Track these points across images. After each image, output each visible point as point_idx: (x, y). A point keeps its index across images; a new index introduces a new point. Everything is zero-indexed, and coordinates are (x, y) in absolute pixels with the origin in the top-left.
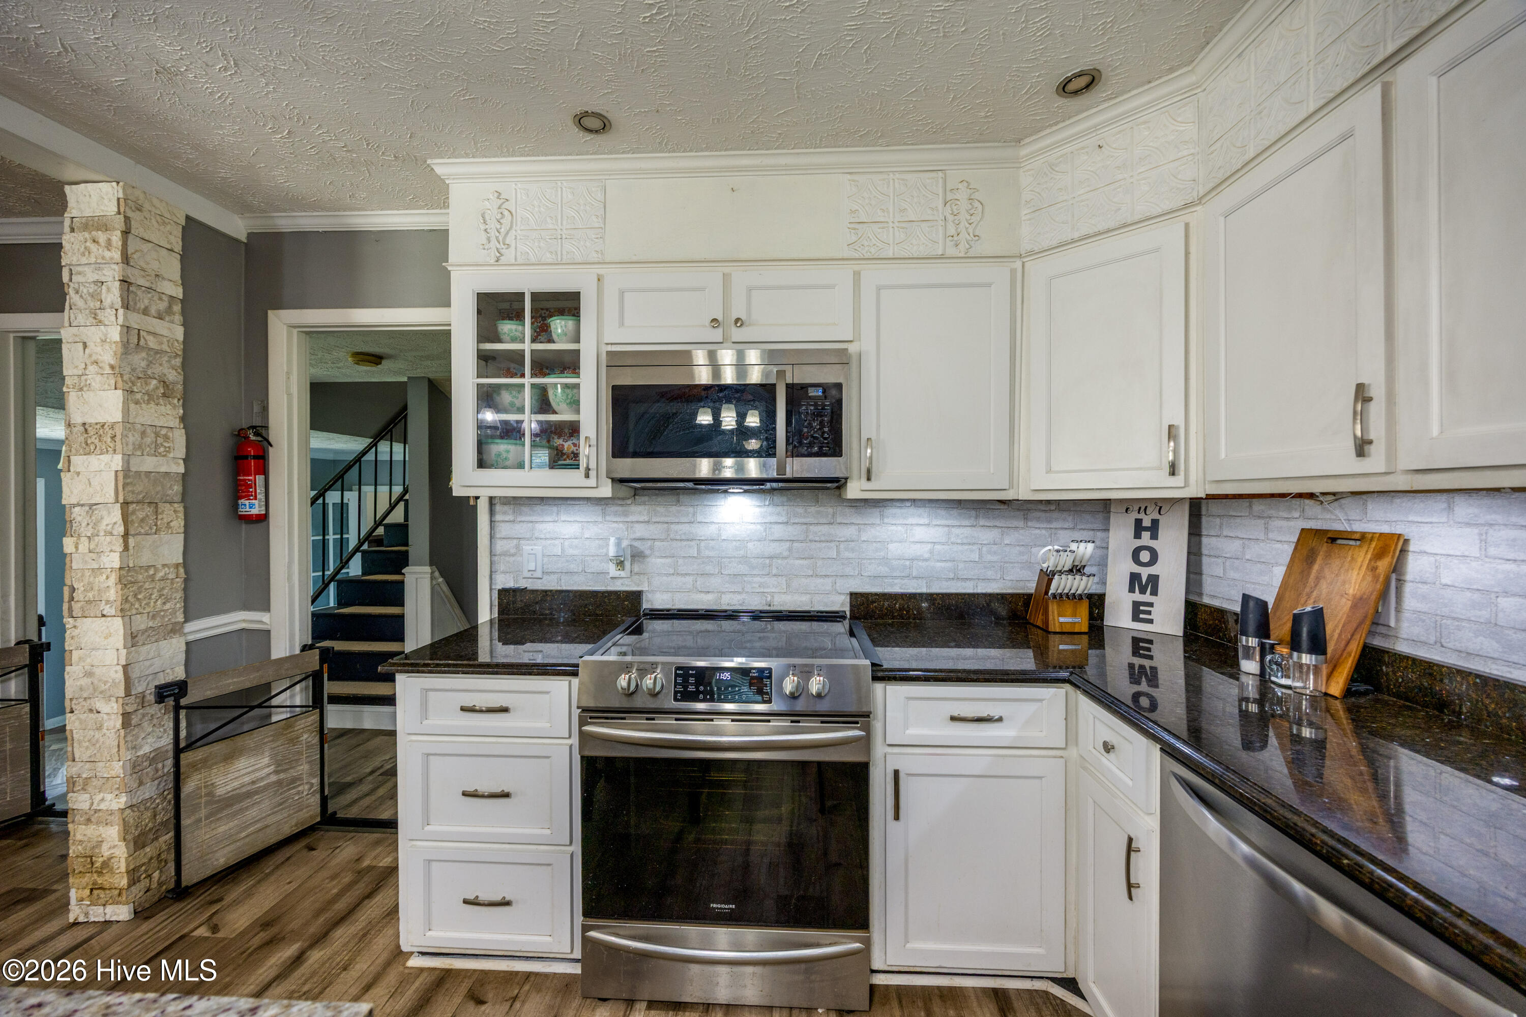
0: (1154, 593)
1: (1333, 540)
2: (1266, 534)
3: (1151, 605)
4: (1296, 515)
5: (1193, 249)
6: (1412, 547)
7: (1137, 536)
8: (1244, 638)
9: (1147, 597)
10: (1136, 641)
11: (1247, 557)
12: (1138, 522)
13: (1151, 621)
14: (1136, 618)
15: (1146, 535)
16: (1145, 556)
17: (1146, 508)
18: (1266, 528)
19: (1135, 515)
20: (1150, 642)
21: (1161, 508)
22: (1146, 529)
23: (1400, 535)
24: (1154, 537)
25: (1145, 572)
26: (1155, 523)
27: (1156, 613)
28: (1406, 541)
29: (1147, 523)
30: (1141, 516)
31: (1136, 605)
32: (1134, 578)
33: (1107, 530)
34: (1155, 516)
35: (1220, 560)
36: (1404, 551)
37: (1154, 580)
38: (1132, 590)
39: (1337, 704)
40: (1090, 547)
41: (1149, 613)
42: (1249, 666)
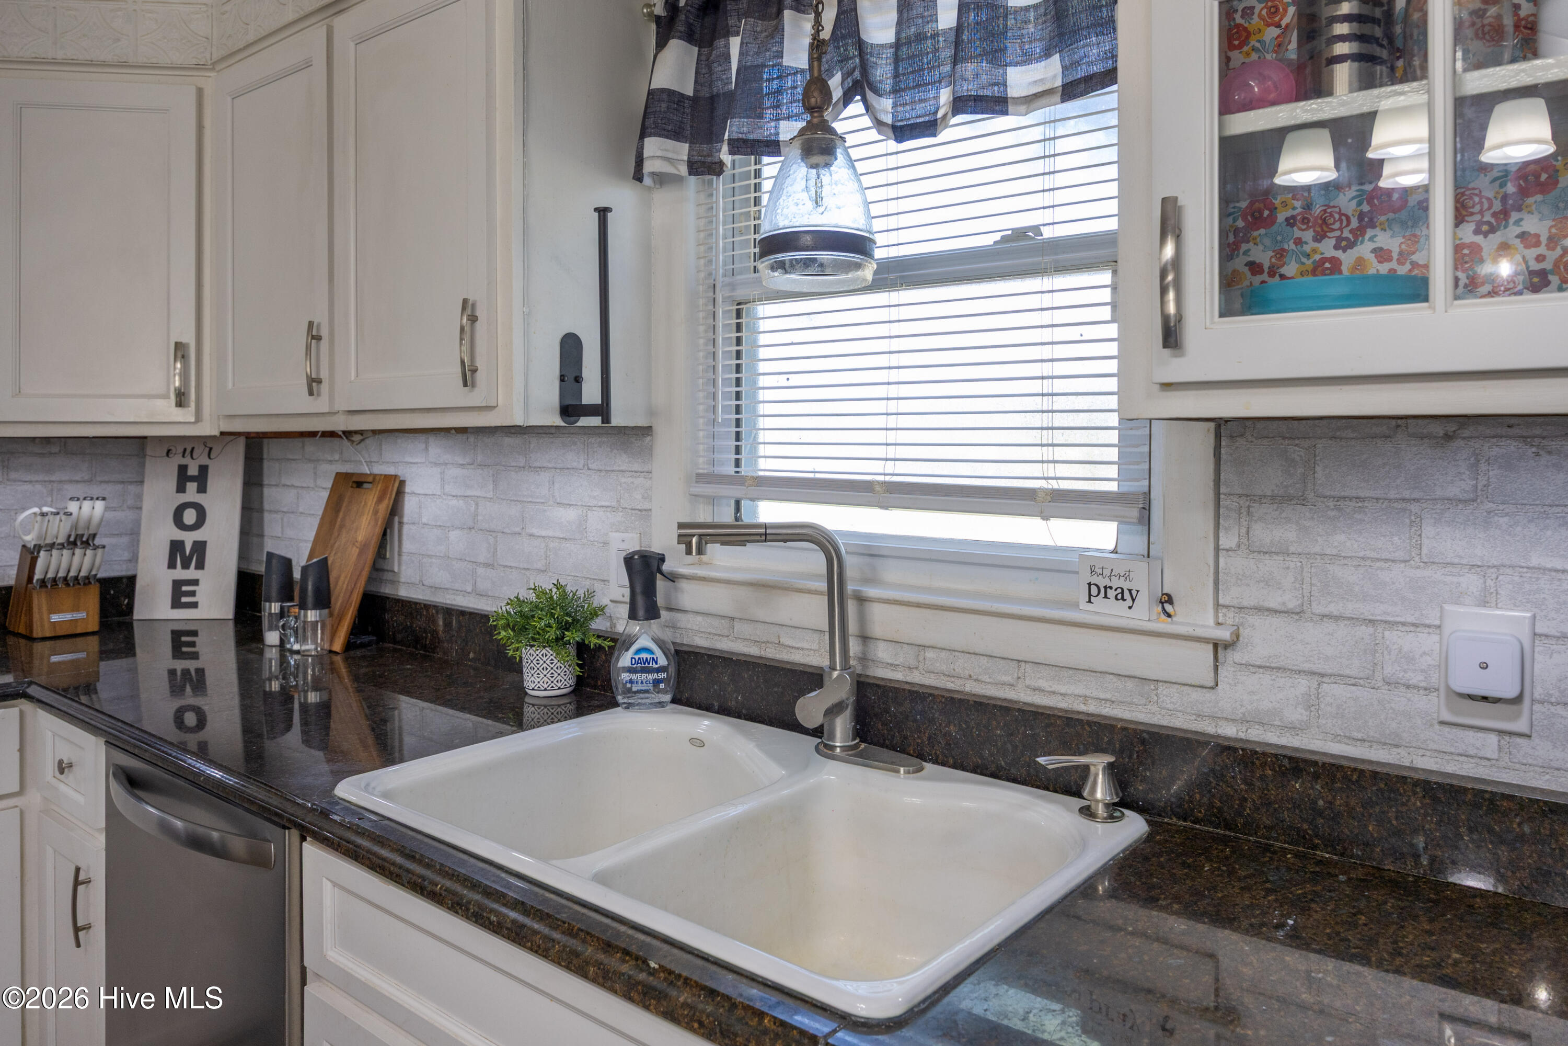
0: (200, 566)
1: (359, 484)
2: (315, 481)
3: (195, 582)
4: (337, 457)
6: (408, 489)
7: (181, 489)
8: (267, 604)
9: (191, 573)
10: (176, 635)
11: (301, 510)
12: (183, 469)
13: (194, 605)
14: (176, 604)
15: (192, 487)
16: (190, 517)
17: (193, 449)
18: (315, 473)
19: (178, 460)
20: (194, 633)
21: (211, 449)
22: (192, 479)
23: (396, 476)
24: (202, 489)
25: (189, 538)
26: (204, 469)
27: (203, 593)
28: (402, 483)
29: (193, 471)
30: (187, 461)
31: (177, 585)
32: (176, 547)
33: (142, 482)
34: (204, 460)
35: (278, 516)
36: (400, 493)
37: (200, 547)
38: (172, 565)
39: (338, 659)
40: (99, 505)
41: (193, 594)
42: (272, 637)
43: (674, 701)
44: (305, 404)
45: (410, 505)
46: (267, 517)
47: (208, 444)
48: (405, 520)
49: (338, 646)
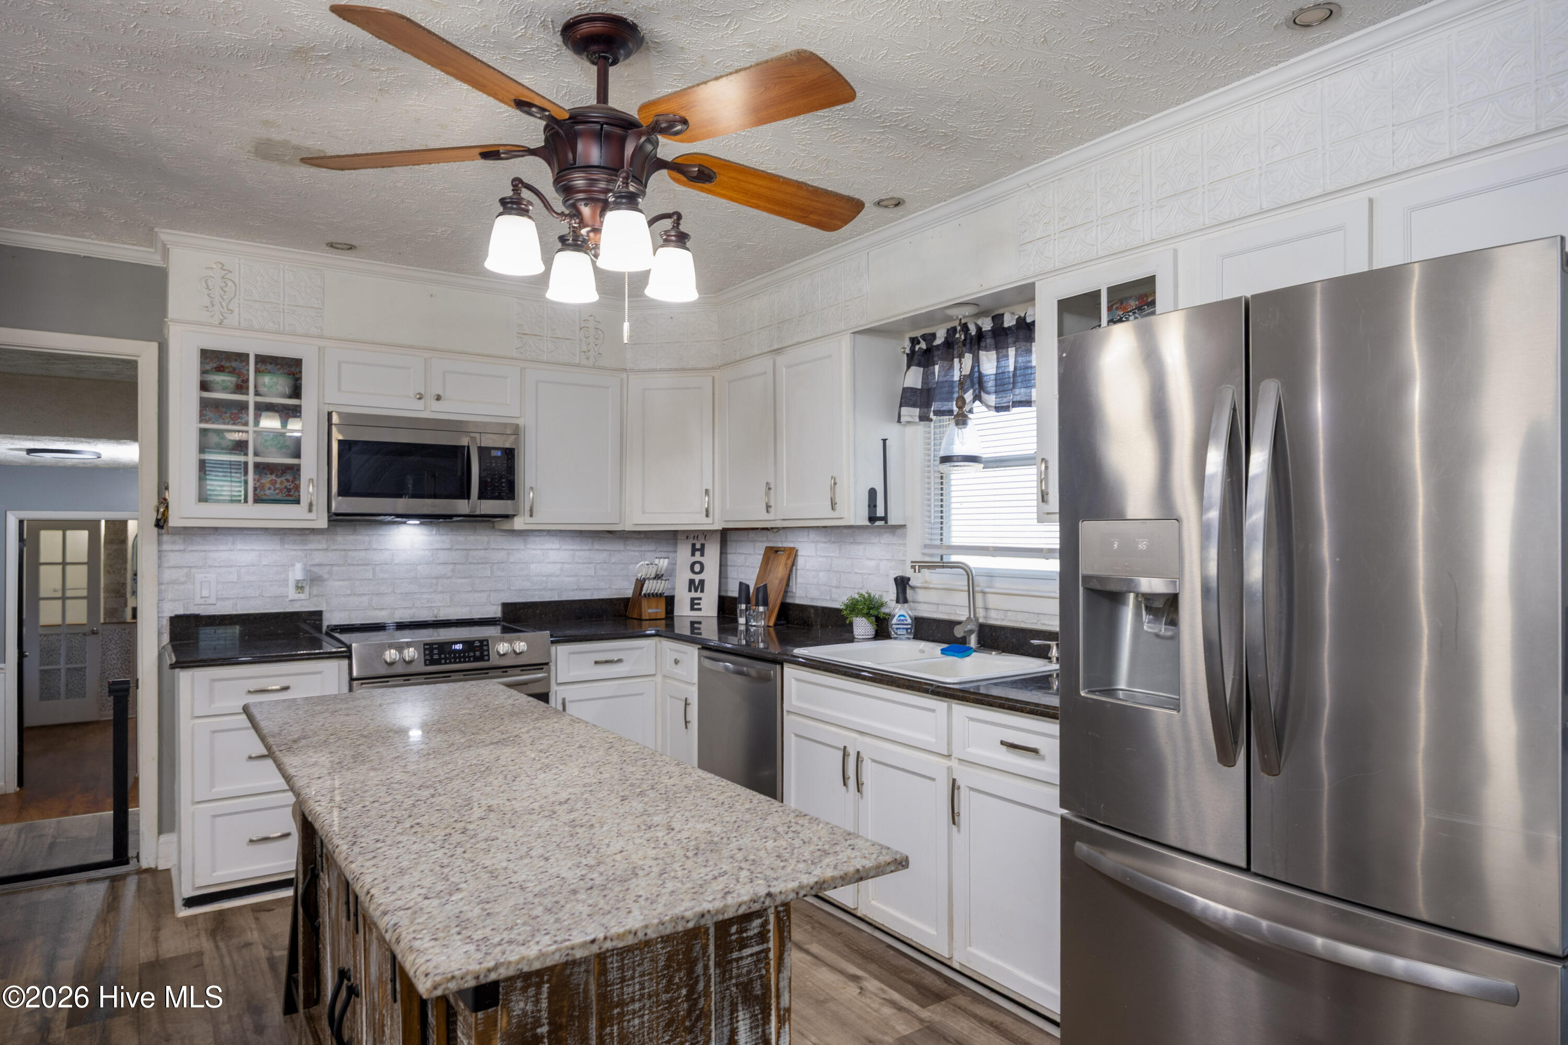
0: (702, 591)
1: (777, 551)
2: (754, 551)
3: (700, 599)
4: (765, 539)
5: (716, 392)
6: (799, 553)
7: (693, 554)
9: (698, 595)
10: (692, 623)
11: (747, 565)
12: (694, 545)
13: (700, 609)
14: (692, 609)
15: (698, 553)
16: (697, 568)
17: (698, 536)
18: (754, 547)
19: (692, 541)
20: (700, 623)
21: (707, 536)
22: (698, 550)
23: (794, 548)
24: (702, 555)
25: (697, 578)
26: (703, 546)
27: (704, 604)
28: (797, 551)
29: (698, 546)
30: (696, 541)
31: (693, 600)
32: (692, 582)
33: (676, 552)
34: (703, 542)
35: (735, 568)
36: (796, 555)
37: (702, 582)
38: (690, 590)
39: (772, 630)
40: (666, 561)
41: (699, 604)
42: (742, 620)
43: (914, 638)
44: (763, 515)
45: (800, 561)
46: (729, 568)
47: (706, 534)
48: (799, 568)
49: (772, 623)
